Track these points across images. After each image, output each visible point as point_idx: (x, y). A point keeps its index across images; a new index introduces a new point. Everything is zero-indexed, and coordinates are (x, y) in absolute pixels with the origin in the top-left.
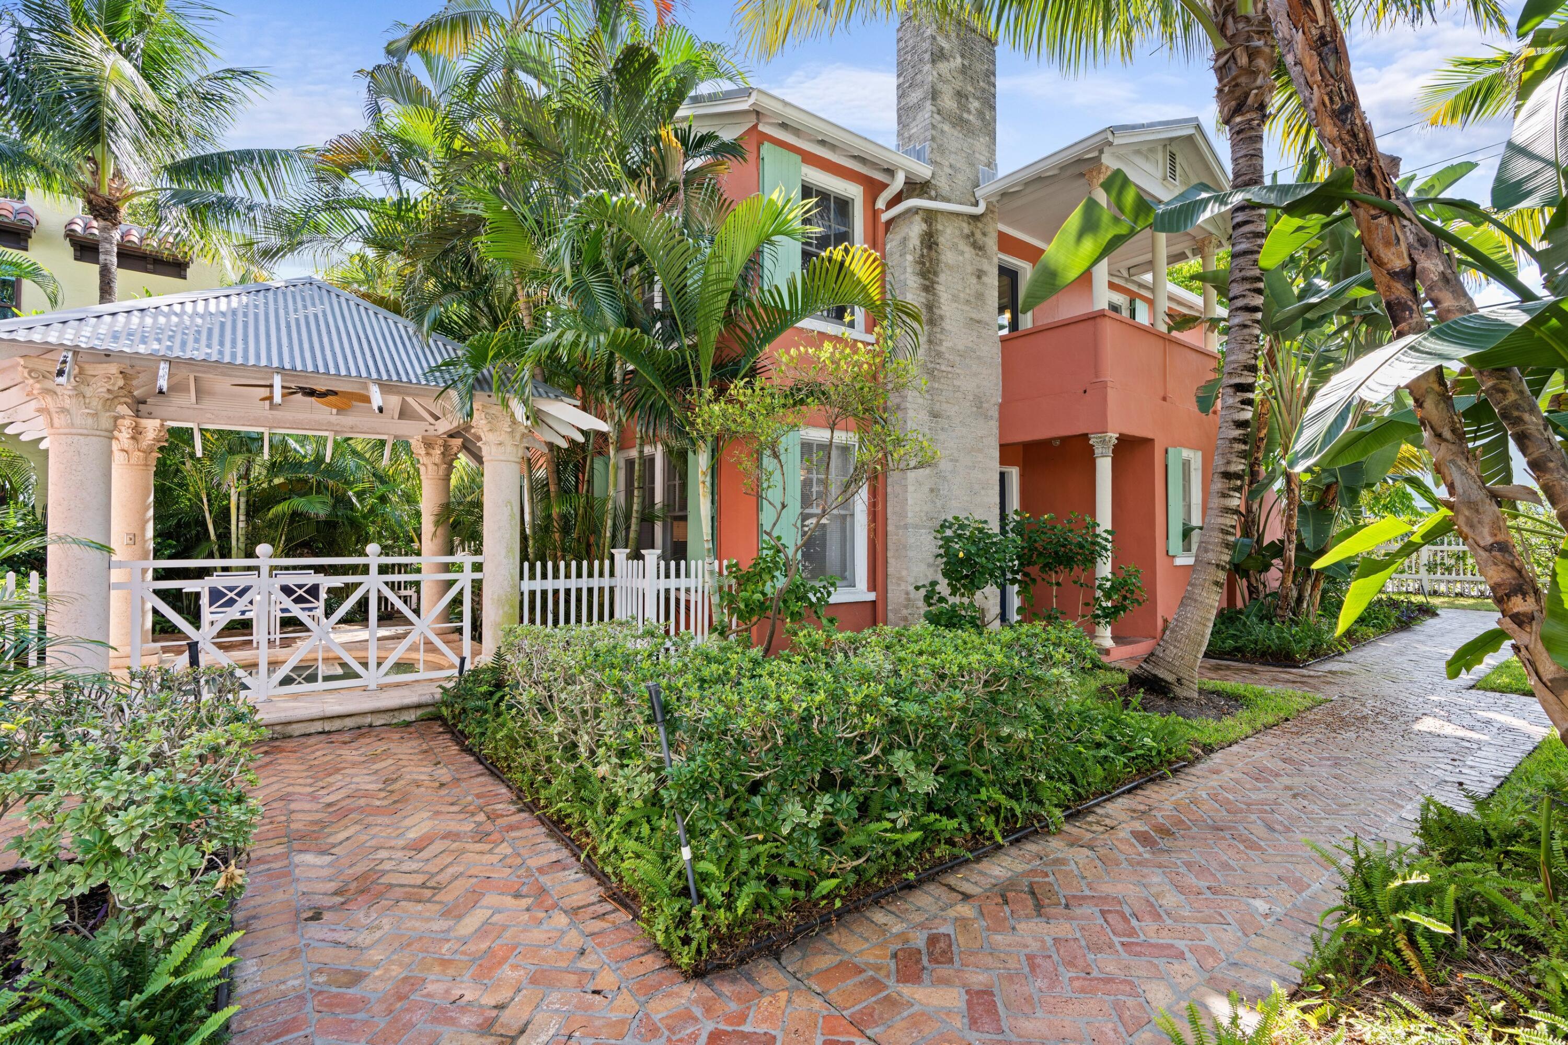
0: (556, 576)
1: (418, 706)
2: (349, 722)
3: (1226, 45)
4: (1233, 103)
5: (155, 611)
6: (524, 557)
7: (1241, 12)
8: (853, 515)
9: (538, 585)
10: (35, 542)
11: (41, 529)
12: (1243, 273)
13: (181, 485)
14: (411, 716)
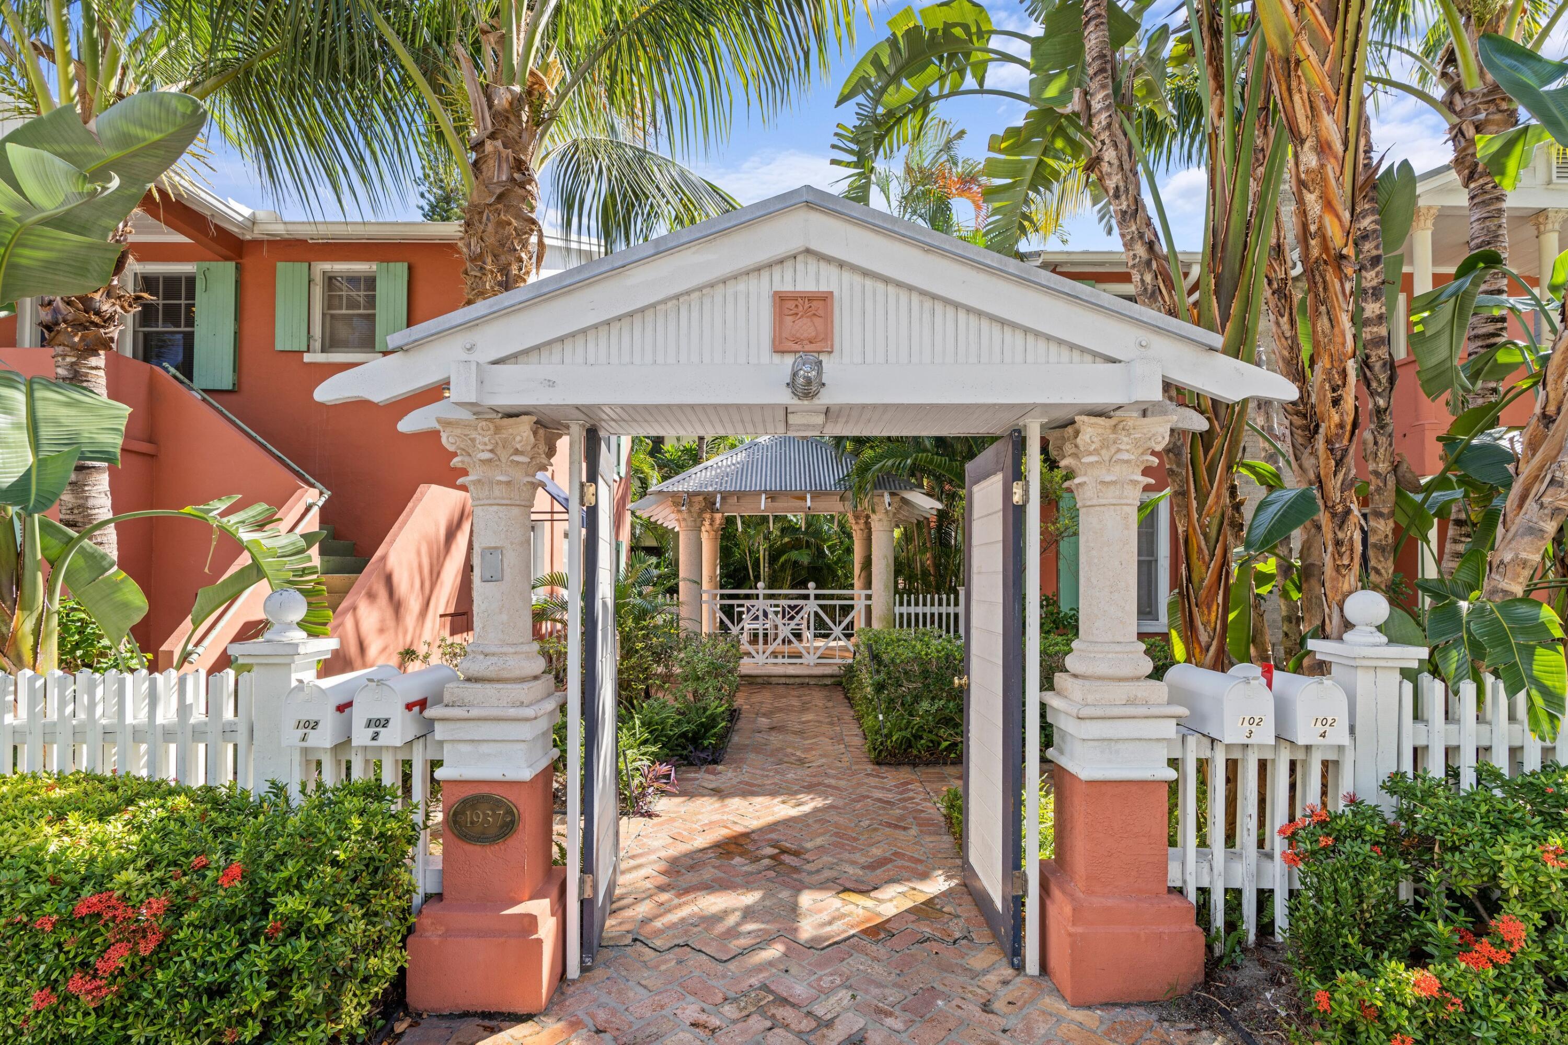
0: (925, 604)
1: (832, 676)
2: (798, 680)
3: (1456, 120)
4: (1466, 172)
5: (721, 620)
6: (896, 591)
7: (1468, 88)
8: (1156, 561)
9: (904, 610)
10: (673, 582)
11: (676, 575)
12: (1475, 332)
13: (736, 545)
14: (828, 681)
